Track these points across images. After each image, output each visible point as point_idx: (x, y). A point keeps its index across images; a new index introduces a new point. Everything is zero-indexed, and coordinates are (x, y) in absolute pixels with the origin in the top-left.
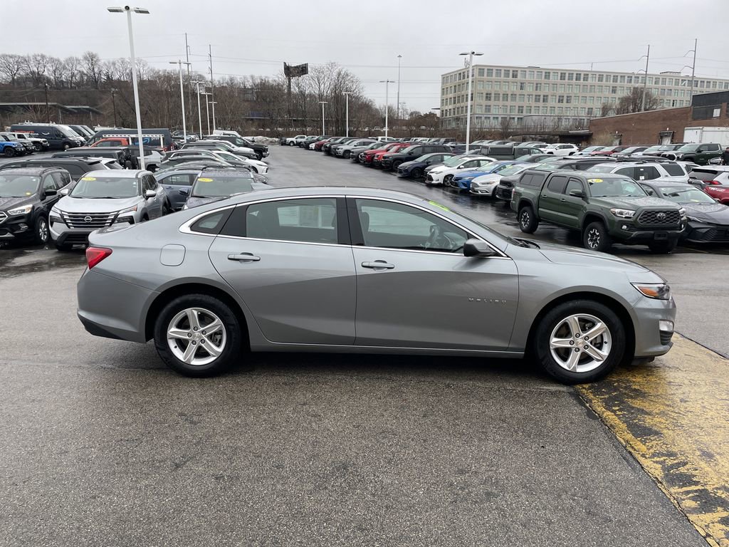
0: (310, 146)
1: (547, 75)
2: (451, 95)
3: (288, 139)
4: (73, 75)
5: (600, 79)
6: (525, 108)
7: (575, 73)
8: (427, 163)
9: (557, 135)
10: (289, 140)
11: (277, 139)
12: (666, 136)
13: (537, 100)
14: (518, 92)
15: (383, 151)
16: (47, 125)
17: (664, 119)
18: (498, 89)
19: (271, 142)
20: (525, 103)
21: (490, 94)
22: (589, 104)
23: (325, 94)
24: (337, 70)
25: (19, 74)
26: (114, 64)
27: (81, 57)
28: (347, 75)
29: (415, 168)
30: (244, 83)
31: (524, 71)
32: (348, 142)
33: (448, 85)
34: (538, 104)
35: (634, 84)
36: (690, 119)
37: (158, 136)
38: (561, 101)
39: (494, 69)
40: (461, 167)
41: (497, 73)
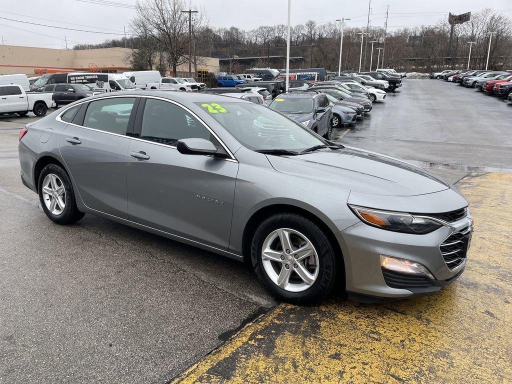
0: (449, 79)
3: (435, 74)
4: (299, 37)
10: (437, 74)
11: (428, 74)
15: (504, 81)
16: (265, 69)
19: (423, 76)
23: (477, 36)
24: (492, 15)
25: (268, 39)
26: (324, 27)
27: (304, 24)
28: (501, 18)
30: (415, 33)
32: (479, 75)
37: (314, 73)
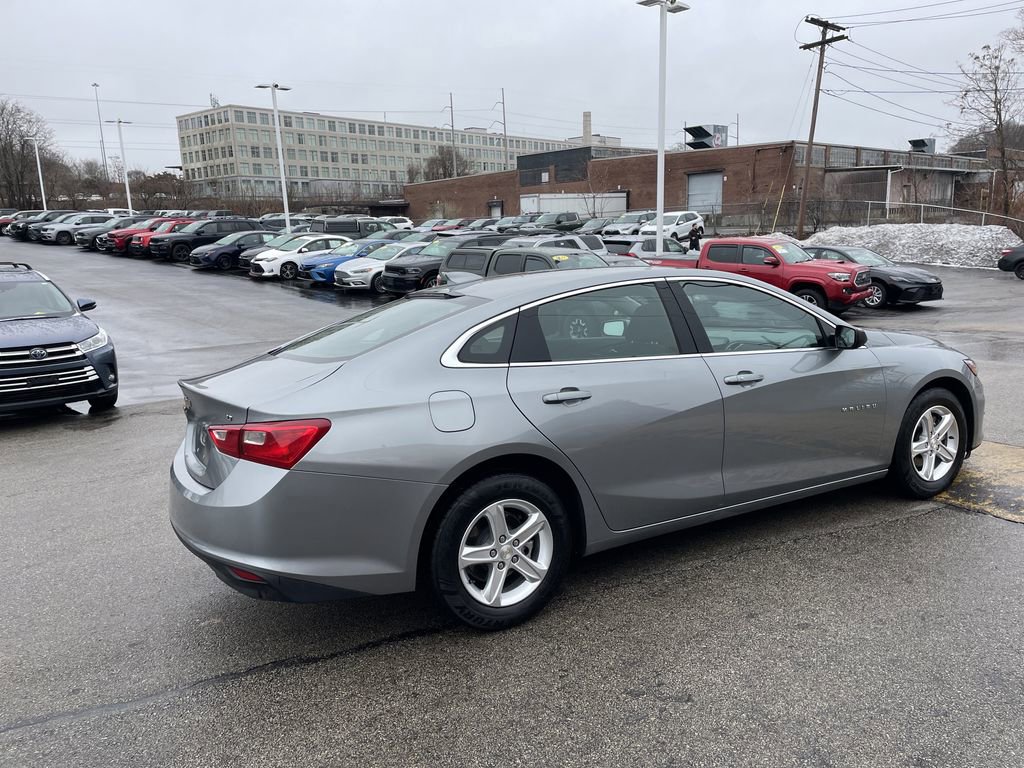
1: (332, 125)
2: (198, 148)
5: (399, 134)
6: (309, 170)
7: (367, 125)
8: (239, 246)
9: (365, 206)
12: (495, 206)
13: (324, 158)
14: (297, 147)
15: (143, 231)
17: (490, 186)
18: (268, 142)
20: (309, 163)
21: (257, 148)
22: (391, 167)
29: (221, 255)
31: (300, 117)
32: (59, 219)
33: (190, 132)
34: (326, 164)
35: (437, 142)
36: (517, 185)
38: (355, 161)
39: (257, 112)
40: (304, 250)
41: (262, 119)
